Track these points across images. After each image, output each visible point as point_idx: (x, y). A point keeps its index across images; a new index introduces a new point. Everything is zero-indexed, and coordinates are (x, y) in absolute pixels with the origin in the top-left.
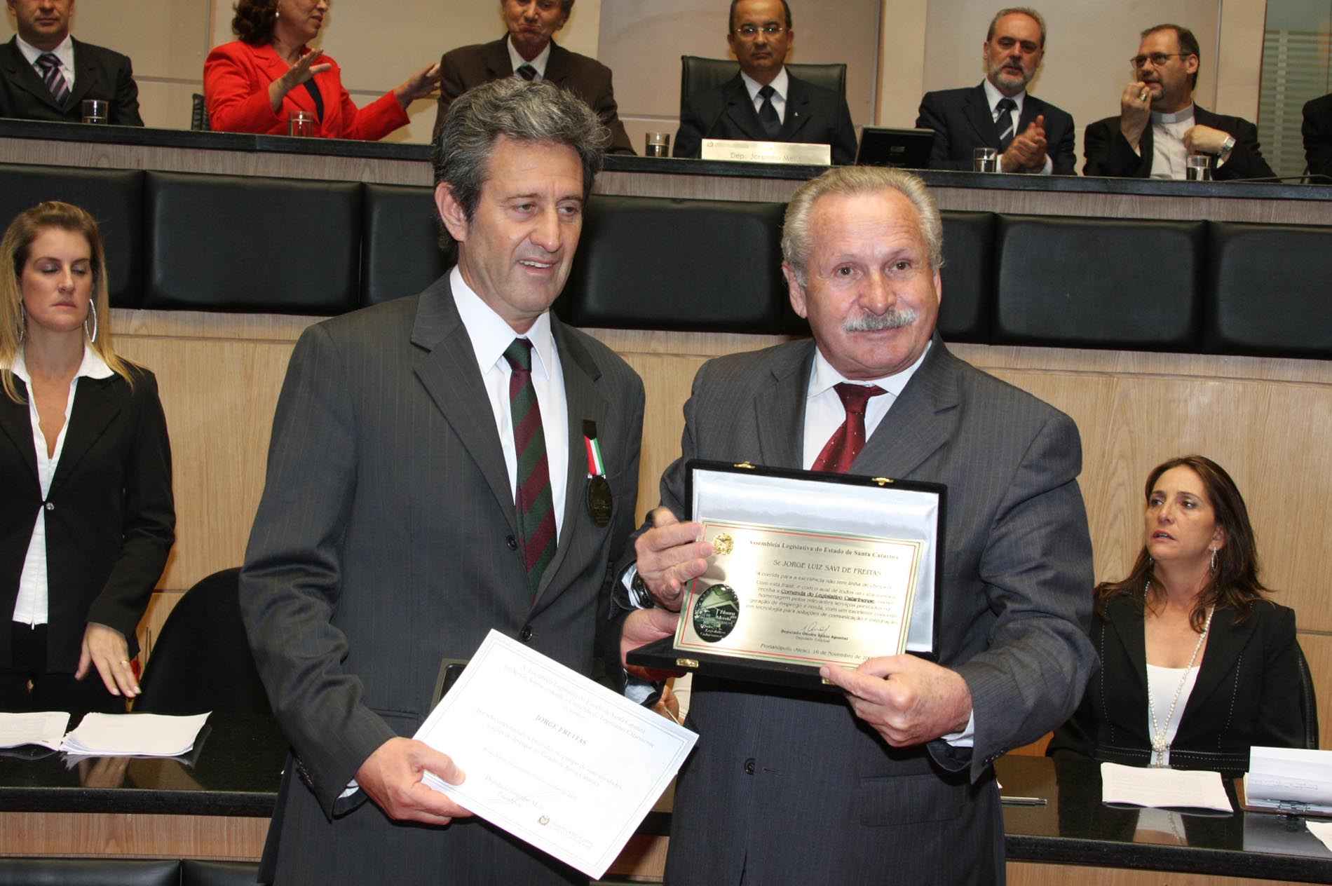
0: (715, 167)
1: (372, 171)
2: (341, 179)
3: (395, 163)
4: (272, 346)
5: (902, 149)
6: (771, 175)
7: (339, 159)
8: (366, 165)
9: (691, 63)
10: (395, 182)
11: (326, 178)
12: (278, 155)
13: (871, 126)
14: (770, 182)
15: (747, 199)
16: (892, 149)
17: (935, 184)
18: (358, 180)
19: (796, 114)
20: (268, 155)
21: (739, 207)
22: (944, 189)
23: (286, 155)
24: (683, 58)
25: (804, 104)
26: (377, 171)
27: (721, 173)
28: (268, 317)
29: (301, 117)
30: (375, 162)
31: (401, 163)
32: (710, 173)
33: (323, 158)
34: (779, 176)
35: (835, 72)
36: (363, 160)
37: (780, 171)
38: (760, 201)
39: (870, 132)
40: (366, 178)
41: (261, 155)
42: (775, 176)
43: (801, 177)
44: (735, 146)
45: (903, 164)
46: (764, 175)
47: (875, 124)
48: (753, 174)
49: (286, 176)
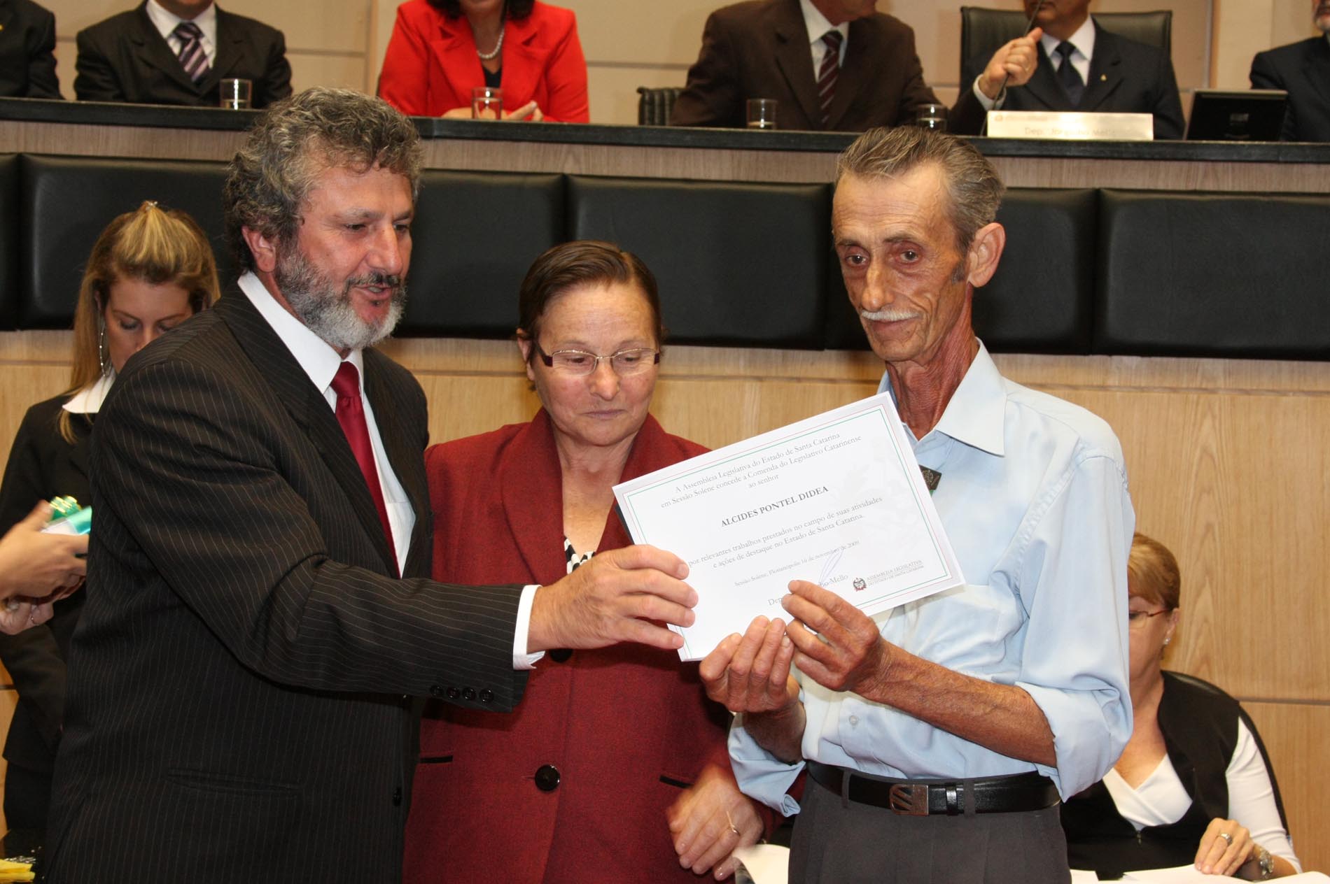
0: (1005, 145)
1: (577, 161)
2: (538, 170)
3: (605, 149)
4: (456, 378)
5: (1246, 117)
6: (1076, 154)
7: (536, 145)
8: (568, 152)
9: (973, 16)
10: (605, 172)
11: (521, 168)
12: (460, 142)
13: (1205, 88)
14: (1076, 163)
15: (1047, 185)
16: (1232, 118)
17: (1289, 159)
18: (559, 171)
19: (1104, 78)
20: (449, 142)
21: (1036, 196)
22: (1300, 166)
23: (470, 142)
24: (963, 9)
25: (1115, 64)
26: (583, 159)
27: (1013, 152)
28: (450, 343)
29: (488, 94)
30: (579, 149)
31: (613, 149)
32: (1000, 152)
33: (516, 144)
34: (1087, 154)
35: (1157, 22)
36: (565, 147)
37: (1088, 148)
38: (1063, 186)
39: (1203, 96)
40: (569, 168)
41: (440, 143)
42: (1081, 154)
43: (1116, 155)
44: (1030, 119)
45: (1247, 136)
46: (1068, 154)
47: (1210, 86)
48: (1054, 153)
49: (470, 168)
